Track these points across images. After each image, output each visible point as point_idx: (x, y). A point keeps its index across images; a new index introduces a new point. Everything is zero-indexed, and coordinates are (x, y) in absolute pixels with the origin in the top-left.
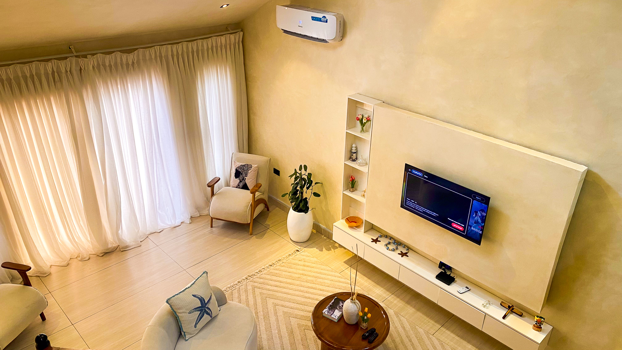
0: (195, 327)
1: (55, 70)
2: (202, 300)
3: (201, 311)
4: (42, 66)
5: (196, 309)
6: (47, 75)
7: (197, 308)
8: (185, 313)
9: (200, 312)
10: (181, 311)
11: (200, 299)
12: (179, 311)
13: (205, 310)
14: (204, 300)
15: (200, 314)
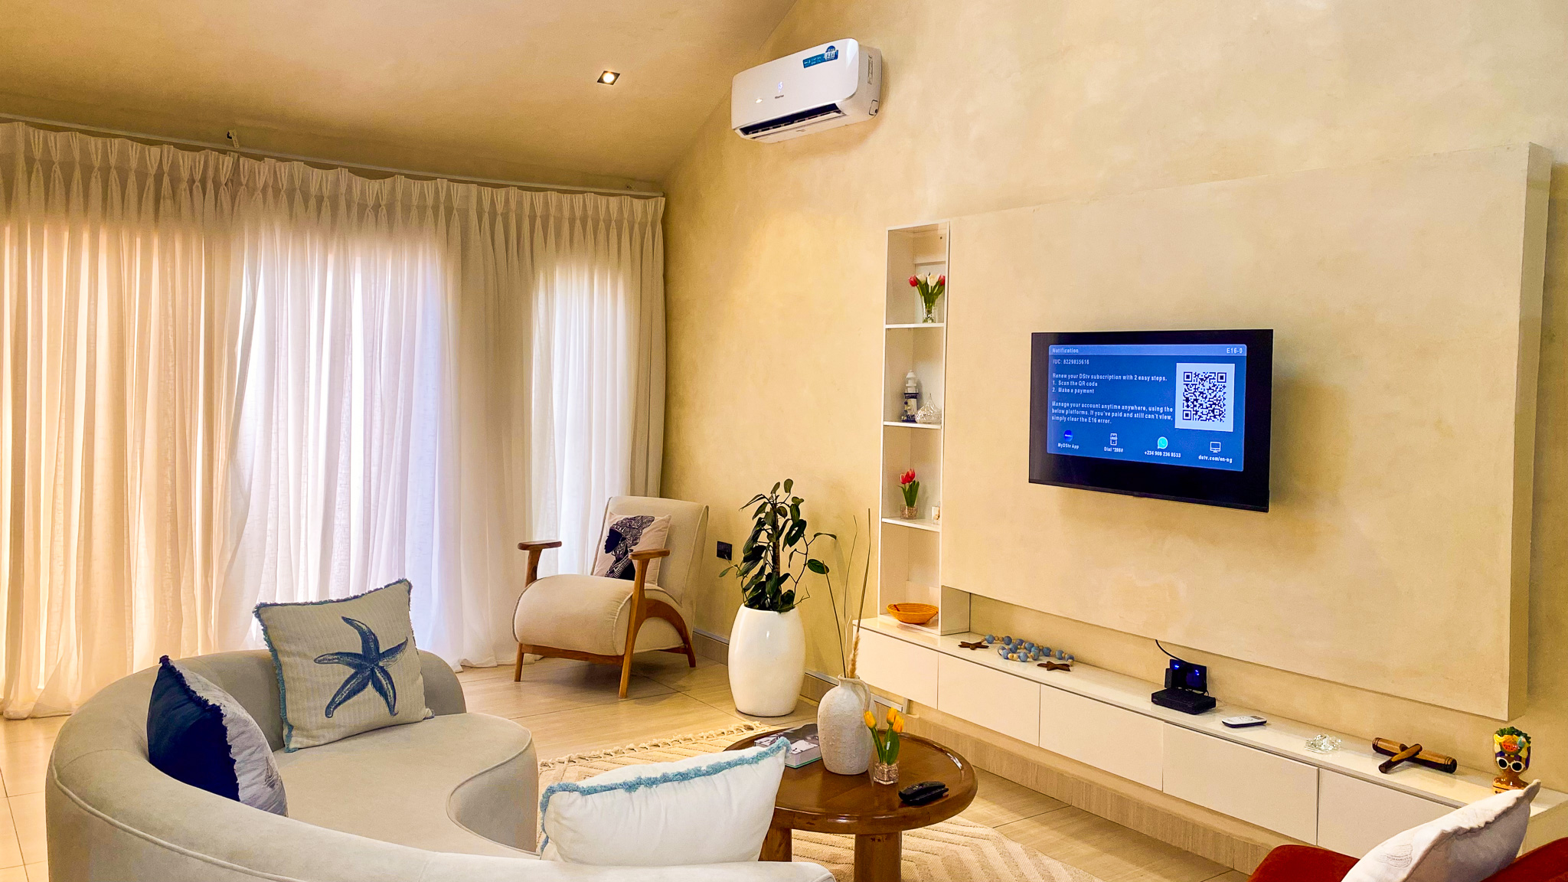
0: (329, 712)
1: (166, 168)
2: (368, 638)
3: (359, 669)
4: (134, 151)
5: (342, 657)
6: (142, 177)
7: (348, 654)
8: (305, 656)
9: (353, 671)
10: (293, 648)
11: (362, 634)
12: (286, 647)
13: (372, 670)
14: (376, 641)
15: (352, 677)
